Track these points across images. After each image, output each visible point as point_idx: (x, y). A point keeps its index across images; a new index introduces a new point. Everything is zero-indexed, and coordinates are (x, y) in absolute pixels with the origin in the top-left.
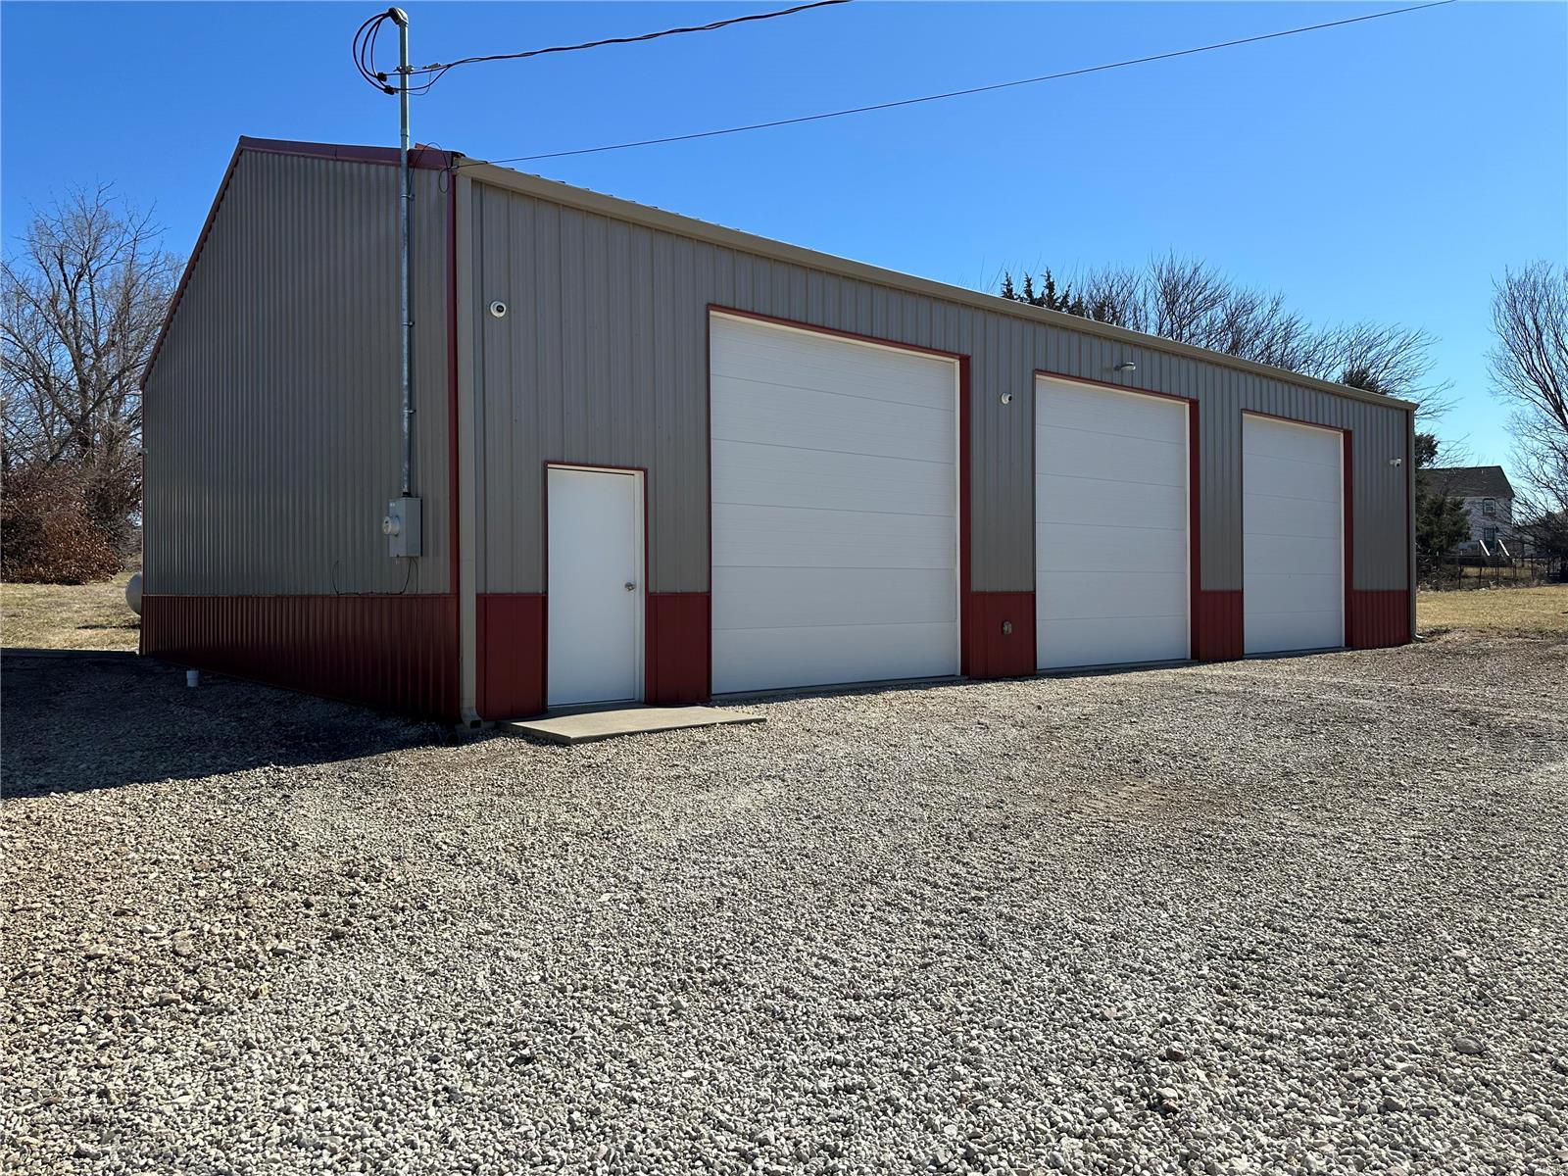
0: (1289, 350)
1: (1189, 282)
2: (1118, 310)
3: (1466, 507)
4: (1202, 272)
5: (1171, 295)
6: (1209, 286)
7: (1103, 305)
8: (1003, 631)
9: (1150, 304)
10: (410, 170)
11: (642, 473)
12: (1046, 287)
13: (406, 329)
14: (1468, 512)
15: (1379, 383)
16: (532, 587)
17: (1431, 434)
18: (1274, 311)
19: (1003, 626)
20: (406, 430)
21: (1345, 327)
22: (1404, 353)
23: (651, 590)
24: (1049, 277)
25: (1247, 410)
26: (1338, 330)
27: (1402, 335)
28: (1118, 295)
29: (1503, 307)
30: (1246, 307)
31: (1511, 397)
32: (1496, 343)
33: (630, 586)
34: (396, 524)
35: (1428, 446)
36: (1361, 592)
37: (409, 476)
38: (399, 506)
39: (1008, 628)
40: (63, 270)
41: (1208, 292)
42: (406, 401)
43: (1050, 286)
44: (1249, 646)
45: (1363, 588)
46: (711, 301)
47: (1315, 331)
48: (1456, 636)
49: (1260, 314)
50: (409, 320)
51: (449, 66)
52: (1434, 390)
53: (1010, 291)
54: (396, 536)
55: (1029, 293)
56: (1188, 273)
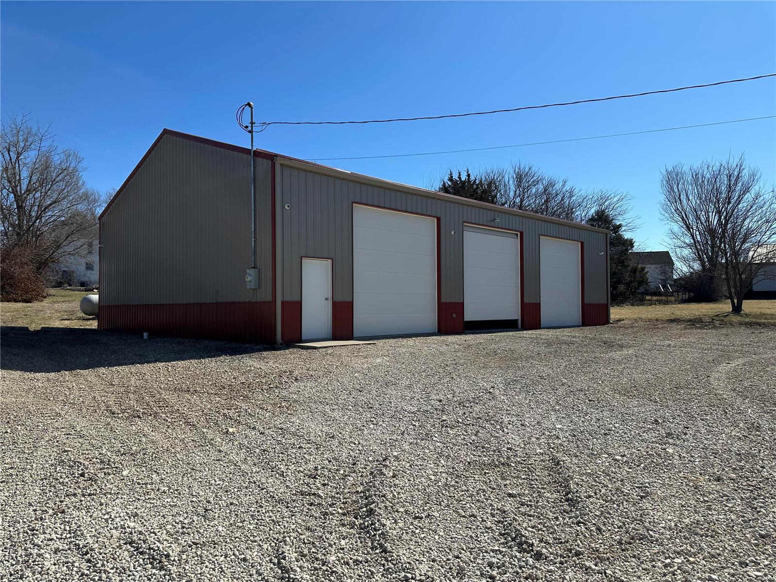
0: (572, 201)
1: (527, 173)
2: (498, 184)
3: (646, 270)
4: (533, 169)
5: (520, 178)
6: (536, 175)
7: (491, 182)
8: (452, 317)
9: (511, 182)
10: (255, 157)
11: (331, 260)
12: (467, 176)
13: (253, 211)
14: (647, 272)
15: (610, 216)
16: (297, 299)
17: (632, 238)
18: (564, 185)
19: (452, 315)
20: (253, 245)
21: (596, 191)
22: (620, 203)
23: (334, 300)
24: (468, 171)
25: (542, 235)
26: (593, 193)
27: (620, 195)
28: (497, 179)
29: (665, 182)
30: (551, 184)
31: (668, 221)
32: (662, 198)
33: (327, 299)
34: (250, 277)
35: (630, 243)
36: (587, 304)
37: (254, 261)
38: (252, 272)
39: (454, 316)
40: (9, 155)
41: (535, 178)
42: (253, 236)
43: (469, 176)
44: (543, 324)
45: (588, 303)
46: (354, 201)
47: (583, 193)
48: (626, 322)
49: (558, 186)
50: (254, 208)
51: (270, 124)
52: (632, 219)
53: (452, 177)
54: (250, 281)
55: (460, 178)
56: (527, 169)
